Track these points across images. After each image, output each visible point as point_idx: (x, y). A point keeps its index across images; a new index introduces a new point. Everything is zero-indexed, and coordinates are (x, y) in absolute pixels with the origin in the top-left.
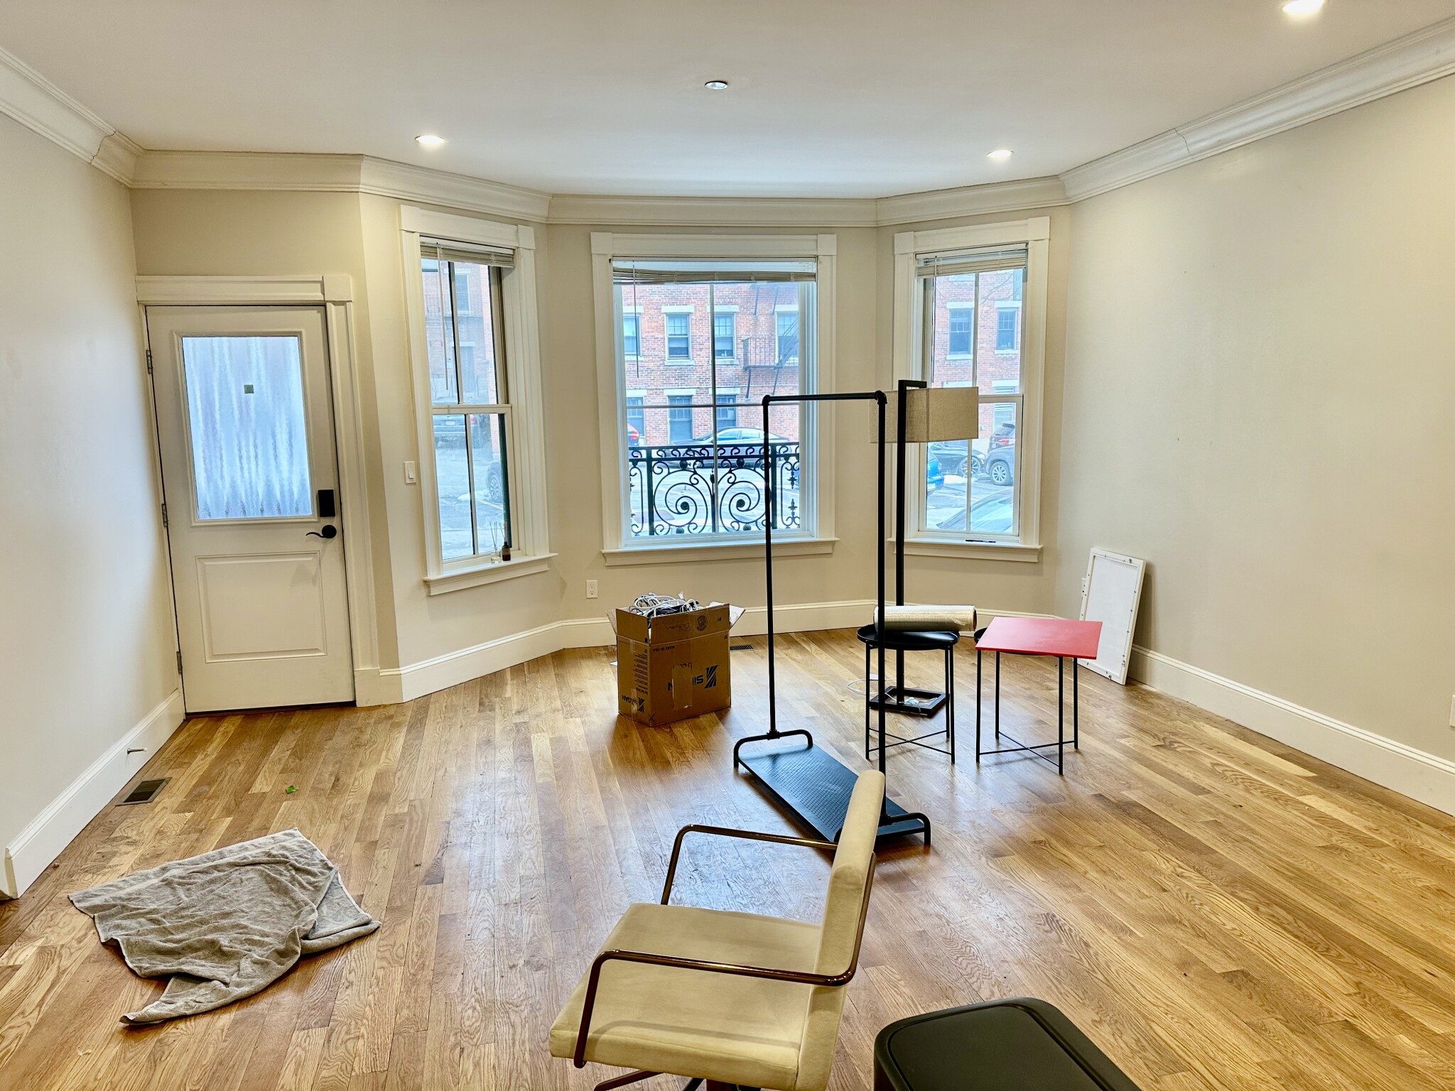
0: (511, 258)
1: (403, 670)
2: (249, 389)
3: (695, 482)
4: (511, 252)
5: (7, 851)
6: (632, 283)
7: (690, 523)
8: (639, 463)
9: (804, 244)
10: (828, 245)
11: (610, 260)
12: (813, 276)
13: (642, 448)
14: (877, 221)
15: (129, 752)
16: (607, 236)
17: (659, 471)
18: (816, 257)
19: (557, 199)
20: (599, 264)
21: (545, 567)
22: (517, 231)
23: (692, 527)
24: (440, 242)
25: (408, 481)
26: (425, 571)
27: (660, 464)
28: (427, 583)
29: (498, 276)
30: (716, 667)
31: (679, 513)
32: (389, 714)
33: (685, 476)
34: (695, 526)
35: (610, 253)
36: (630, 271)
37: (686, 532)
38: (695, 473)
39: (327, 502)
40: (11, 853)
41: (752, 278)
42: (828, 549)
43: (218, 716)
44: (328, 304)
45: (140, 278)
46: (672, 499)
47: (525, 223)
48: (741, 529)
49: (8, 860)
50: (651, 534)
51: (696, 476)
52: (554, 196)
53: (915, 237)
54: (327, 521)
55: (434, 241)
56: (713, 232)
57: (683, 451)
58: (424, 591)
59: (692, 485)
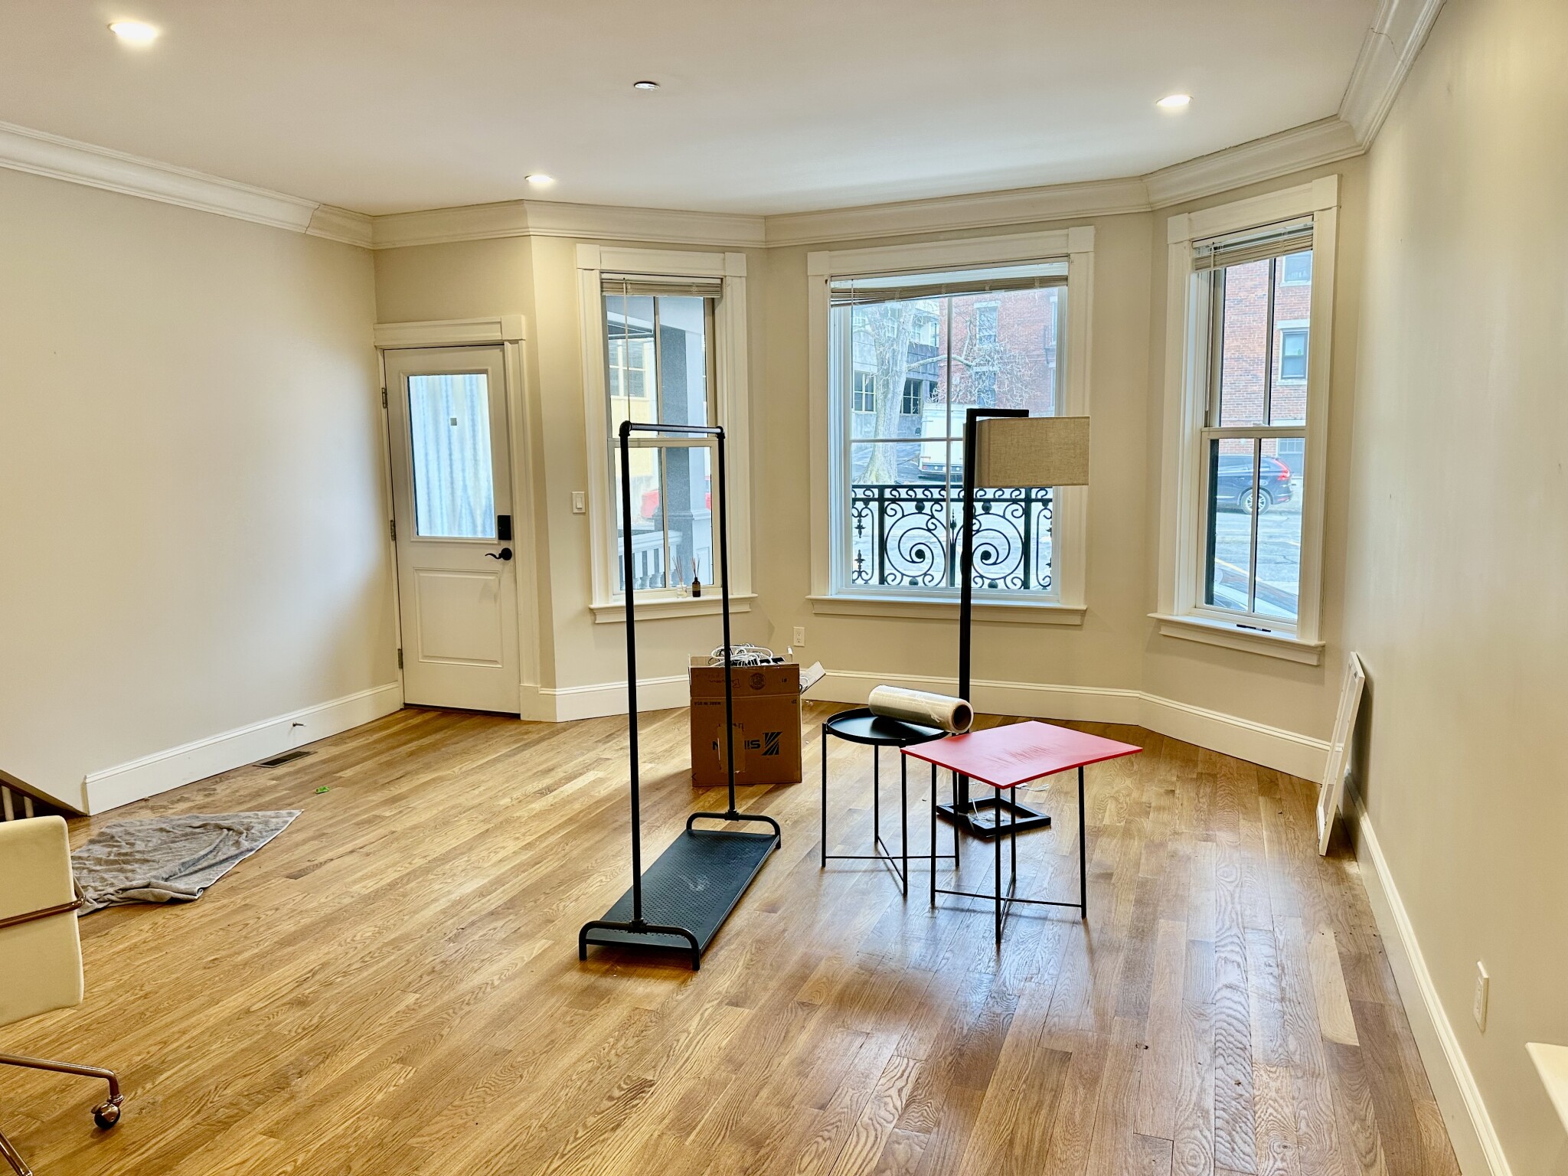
0: (720, 287)
1: (559, 691)
2: (454, 422)
3: (933, 527)
4: (719, 281)
5: (85, 778)
6: (850, 304)
7: (925, 574)
8: (871, 503)
9: (1052, 240)
10: (1082, 239)
11: (826, 281)
12: (1064, 279)
13: (875, 487)
14: (1150, 204)
15: (294, 725)
16: (824, 255)
17: (893, 513)
18: (1068, 256)
19: (770, 220)
20: (815, 286)
21: (746, 608)
22: (724, 259)
23: (928, 578)
24: (627, 277)
25: (576, 511)
26: (591, 601)
27: (893, 506)
28: (592, 612)
29: (711, 306)
30: (779, 733)
31: (913, 562)
32: (553, 729)
33: (921, 520)
34: (931, 578)
35: (828, 272)
36: (847, 291)
37: (921, 584)
38: (933, 517)
39: (505, 526)
40: (87, 781)
41: (987, 288)
42: (1076, 620)
43: (423, 709)
44: (505, 343)
45: (378, 326)
46: (906, 546)
47: (737, 250)
48: (986, 586)
49: (84, 784)
50: (880, 583)
51: (933, 520)
52: (766, 218)
53: (1190, 219)
54: (505, 544)
55: (621, 277)
56: (942, 237)
57: (919, 491)
58: (589, 618)
59: (929, 530)
